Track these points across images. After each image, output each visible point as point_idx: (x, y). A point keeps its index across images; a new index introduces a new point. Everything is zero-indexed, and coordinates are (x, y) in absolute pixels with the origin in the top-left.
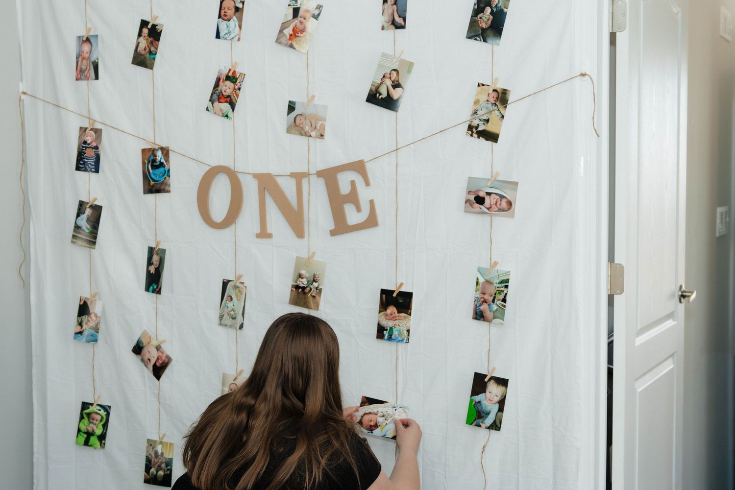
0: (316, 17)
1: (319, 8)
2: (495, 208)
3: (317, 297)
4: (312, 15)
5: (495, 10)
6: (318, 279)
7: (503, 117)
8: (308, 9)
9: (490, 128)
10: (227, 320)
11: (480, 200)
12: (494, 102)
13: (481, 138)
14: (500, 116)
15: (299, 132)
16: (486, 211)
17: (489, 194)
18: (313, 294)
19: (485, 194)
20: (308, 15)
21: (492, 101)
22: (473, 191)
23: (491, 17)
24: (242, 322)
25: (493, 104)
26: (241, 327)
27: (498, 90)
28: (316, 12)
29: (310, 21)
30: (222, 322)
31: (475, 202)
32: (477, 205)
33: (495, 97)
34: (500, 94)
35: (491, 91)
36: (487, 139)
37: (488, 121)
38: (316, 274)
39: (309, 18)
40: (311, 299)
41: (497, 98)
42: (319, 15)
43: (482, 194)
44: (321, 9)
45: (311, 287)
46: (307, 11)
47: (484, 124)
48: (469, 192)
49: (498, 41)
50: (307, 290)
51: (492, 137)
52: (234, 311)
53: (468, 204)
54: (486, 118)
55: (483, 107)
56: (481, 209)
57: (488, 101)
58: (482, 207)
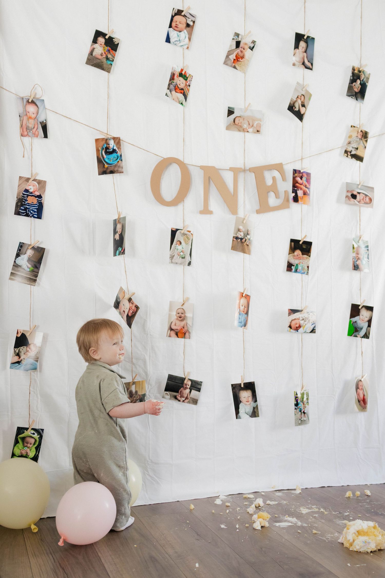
0: (252, 49)
1: (254, 43)
2: (362, 202)
3: (249, 245)
4: (249, 47)
5: (362, 82)
6: (250, 233)
7: (365, 147)
8: (246, 42)
9: (359, 153)
10: (177, 259)
11: (354, 197)
12: (361, 138)
13: (353, 159)
14: (364, 147)
15: (238, 129)
16: (358, 203)
17: (359, 193)
18: (247, 244)
19: (357, 193)
20: (246, 47)
21: (360, 137)
22: (350, 190)
23: (360, 86)
24: (190, 260)
25: (360, 139)
26: (189, 264)
27: (363, 131)
28: (252, 45)
29: (247, 51)
30: (173, 261)
31: (351, 197)
32: (352, 200)
33: (361, 135)
34: (364, 134)
35: (360, 131)
36: (357, 160)
37: (357, 149)
38: (248, 229)
39: (247, 49)
40: (246, 246)
41: (363, 136)
42: (253, 47)
43: (355, 193)
44: (255, 43)
45: (246, 238)
46: (246, 44)
47: (355, 150)
48: (348, 191)
49: (362, 102)
50: (243, 240)
51: (359, 158)
52: (183, 252)
53: (347, 198)
54: (357, 147)
55: (354, 140)
56: (354, 202)
57: (357, 137)
58: (355, 201)
